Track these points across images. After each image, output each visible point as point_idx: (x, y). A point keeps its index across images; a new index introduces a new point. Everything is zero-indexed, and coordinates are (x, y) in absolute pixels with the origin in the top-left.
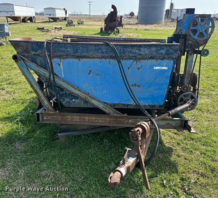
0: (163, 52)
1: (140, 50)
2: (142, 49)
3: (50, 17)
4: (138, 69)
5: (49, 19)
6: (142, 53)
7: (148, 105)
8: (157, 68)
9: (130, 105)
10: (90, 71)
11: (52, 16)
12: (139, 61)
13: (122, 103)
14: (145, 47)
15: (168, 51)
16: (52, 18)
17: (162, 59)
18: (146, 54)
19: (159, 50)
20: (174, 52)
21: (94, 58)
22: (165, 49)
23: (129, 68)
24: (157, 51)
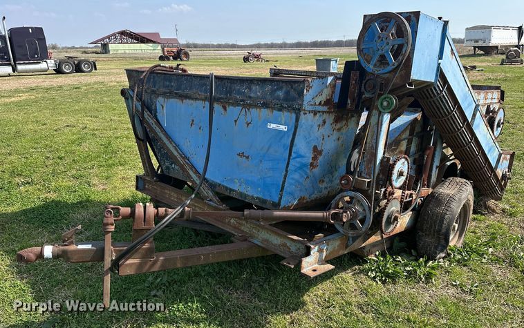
0: (280, 94)
1: (250, 89)
2: (254, 88)
3: (476, 45)
4: (248, 125)
5: (475, 49)
6: (252, 95)
7: (257, 198)
8: (273, 126)
9: (234, 191)
10: (193, 121)
11: (480, 44)
12: (249, 109)
13: (225, 184)
14: (258, 84)
15: (287, 93)
16: (480, 48)
17: (280, 110)
18: (258, 97)
19: (276, 90)
20: (297, 96)
21: (197, 99)
22: (284, 90)
23: (236, 121)
24: (272, 92)
